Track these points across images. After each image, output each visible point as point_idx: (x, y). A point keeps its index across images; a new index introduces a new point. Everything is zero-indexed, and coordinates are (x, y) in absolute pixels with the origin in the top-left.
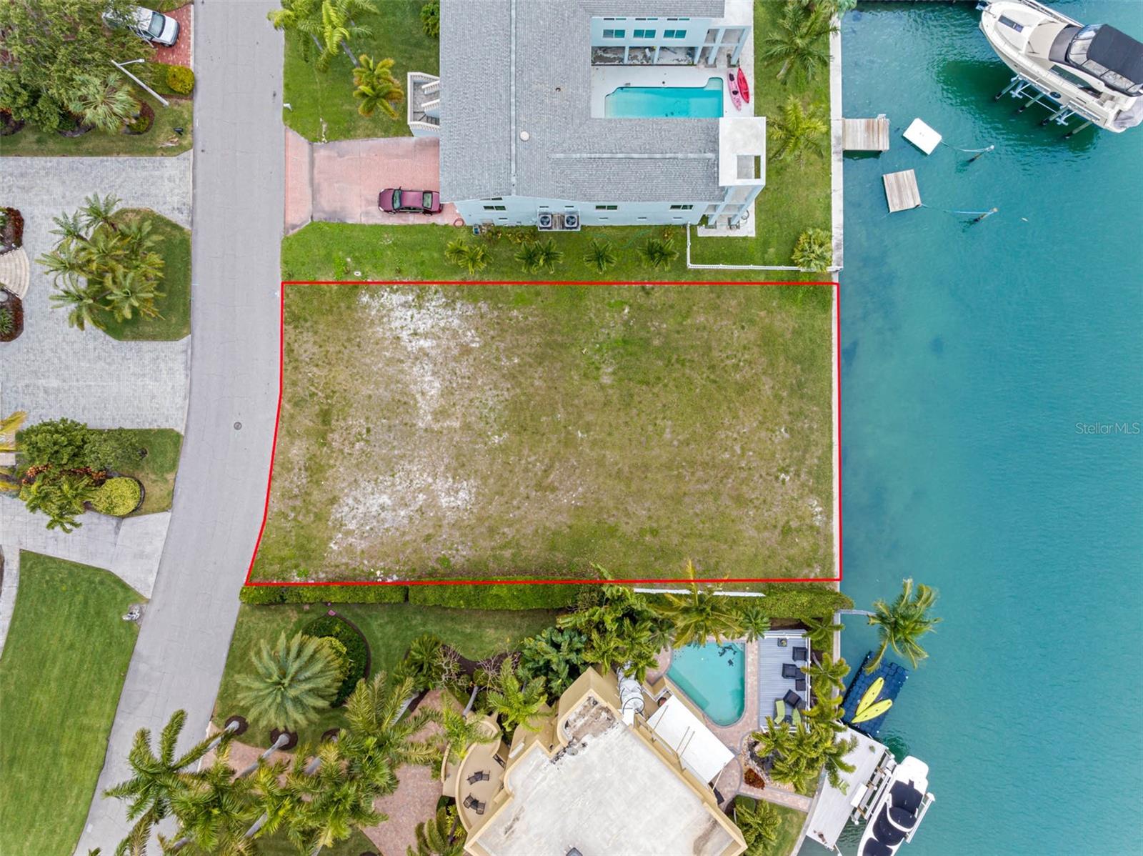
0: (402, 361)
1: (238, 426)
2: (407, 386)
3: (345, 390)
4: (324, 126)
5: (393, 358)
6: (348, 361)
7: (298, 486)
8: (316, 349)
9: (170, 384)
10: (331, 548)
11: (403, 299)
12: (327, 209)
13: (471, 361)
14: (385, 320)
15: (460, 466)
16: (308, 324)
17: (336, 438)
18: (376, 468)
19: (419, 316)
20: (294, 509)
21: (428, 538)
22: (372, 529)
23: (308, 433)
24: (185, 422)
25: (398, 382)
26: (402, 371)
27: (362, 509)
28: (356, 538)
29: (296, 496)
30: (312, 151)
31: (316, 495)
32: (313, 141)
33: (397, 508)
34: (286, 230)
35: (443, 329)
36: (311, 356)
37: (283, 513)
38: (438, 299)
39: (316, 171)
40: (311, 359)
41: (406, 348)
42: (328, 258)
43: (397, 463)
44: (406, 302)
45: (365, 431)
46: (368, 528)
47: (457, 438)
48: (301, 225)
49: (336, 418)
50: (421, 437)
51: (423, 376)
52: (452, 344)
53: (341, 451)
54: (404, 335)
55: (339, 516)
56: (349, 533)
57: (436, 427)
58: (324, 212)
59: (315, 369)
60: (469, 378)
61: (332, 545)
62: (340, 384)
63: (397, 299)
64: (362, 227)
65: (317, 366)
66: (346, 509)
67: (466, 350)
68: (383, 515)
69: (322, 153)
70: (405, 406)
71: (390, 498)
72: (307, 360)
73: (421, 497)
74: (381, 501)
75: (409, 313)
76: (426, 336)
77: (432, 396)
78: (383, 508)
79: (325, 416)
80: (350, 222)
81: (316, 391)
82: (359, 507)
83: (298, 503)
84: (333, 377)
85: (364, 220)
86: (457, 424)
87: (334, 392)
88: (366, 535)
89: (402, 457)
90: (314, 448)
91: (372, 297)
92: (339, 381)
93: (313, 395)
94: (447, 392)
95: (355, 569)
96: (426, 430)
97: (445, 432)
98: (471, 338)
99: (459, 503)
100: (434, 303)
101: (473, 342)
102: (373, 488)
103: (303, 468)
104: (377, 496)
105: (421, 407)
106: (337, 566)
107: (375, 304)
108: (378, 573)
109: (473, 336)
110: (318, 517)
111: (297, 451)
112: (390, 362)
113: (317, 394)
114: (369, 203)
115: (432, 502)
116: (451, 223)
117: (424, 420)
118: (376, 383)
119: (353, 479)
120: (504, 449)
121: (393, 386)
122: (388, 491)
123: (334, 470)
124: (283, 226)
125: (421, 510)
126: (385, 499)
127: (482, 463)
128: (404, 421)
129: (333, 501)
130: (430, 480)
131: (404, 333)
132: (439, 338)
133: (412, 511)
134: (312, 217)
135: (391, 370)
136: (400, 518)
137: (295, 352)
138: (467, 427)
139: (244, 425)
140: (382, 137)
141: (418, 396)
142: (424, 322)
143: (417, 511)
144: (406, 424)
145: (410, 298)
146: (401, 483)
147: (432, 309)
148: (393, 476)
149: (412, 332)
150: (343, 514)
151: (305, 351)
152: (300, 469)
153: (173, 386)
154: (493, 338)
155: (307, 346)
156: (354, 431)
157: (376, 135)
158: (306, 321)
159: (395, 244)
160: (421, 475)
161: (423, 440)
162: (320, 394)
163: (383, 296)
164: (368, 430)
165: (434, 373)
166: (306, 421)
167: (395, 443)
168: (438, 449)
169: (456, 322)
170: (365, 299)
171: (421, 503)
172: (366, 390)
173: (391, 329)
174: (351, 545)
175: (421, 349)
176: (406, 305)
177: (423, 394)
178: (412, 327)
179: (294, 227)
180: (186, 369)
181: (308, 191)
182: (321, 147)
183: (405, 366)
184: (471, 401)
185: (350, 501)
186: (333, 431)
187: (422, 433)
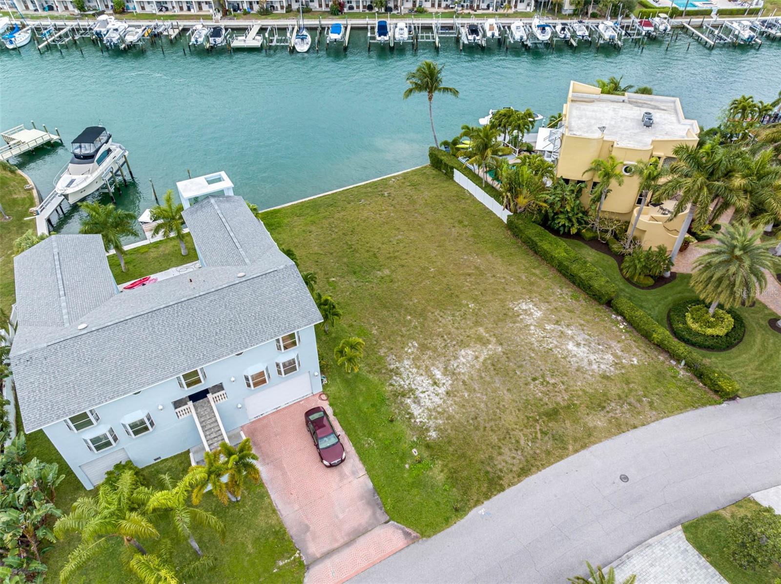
0: (464, 382)
2: (480, 369)
3: (519, 410)
4: (281, 563)
5: (466, 389)
6: (495, 420)
7: (621, 407)
8: (505, 450)
9: (653, 570)
10: (638, 362)
11: (413, 406)
12: (369, 513)
13: (430, 341)
14: (440, 410)
15: (507, 316)
16: (489, 469)
17: (561, 399)
18: (556, 362)
19: (419, 388)
20: (639, 401)
21: (570, 311)
22: (599, 344)
23: (576, 421)
24: (669, 532)
25: (481, 377)
26: (472, 378)
27: (592, 357)
28: (615, 350)
29: (630, 404)
30: (316, 561)
31: (614, 391)
32: (303, 567)
33: (569, 337)
34: (414, 540)
35: (418, 368)
36: (514, 451)
37: (650, 406)
38: (396, 381)
39: (336, 545)
40: (517, 450)
41: (451, 385)
42: (418, 483)
43: (540, 352)
44: (415, 402)
45: (537, 382)
46: (601, 347)
47: (490, 326)
48: (402, 530)
49: (546, 407)
50: (509, 345)
51: (464, 364)
52: (426, 357)
53: (566, 390)
54: (442, 390)
55: (612, 369)
56: (616, 357)
57: (494, 340)
58: (374, 513)
59: (522, 442)
60: (442, 337)
61: (636, 362)
62: (517, 416)
63: (416, 410)
64: (369, 471)
65: (518, 442)
66: (602, 366)
67: (423, 347)
68: (583, 342)
69: (314, 548)
70: (495, 364)
71: (568, 344)
72: (519, 452)
73: (548, 327)
74: (575, 348)
75: (422, 395)
76: (431, 376)
77: (473, 351)
78: (578, 345)
79: (552, 415)
80: (371, 485)
81: (539, 432)
82: (592, 359)
83: (632, 400)
84: (516, 424)
85: (362, 472)
86: (481, 329)
87: (528, 418)
88: (606, 346)
89: (532, 350)
90: (583, 410)
91: (427, 430)
92: (516, 419)
93: (544, 433)
94: (463, 344)
95: (635, 341)
96: (501, 344)
97: (492, 334)
98: (412, 348)
99: (531, 306)
100: (402, 383)
101: (414, 346)
102: (571, 357)
103: (605, 410)
104: (574, 353)
105: (487, 355)
106: (646, 352)
107: (431, 423)
108: (622, 327)
109: (410, 348)
110: (627, 381)
111: (598, 421)
112: (471, 390)
113: (540, 430)
114: (342, 477)
115: (546, 319)
116: (327, 402)
117: (494, 348)
118: (494, 391)
119: (578, 373)
120: (475, 300)
121: (488, 379)
122: (564, 347)
123: (584, 388)
124: (412, 546)
125: (557, 323)
126: (571, 346)
127: (494, 305)
128: (507, 360)
129: (605, 377)
130: (532, 328)
131: (440, 391)
132: (427, 367)
133: (563, 328)
134: (386, 522)
136: (574, 331)
137: (521, 466)
138: (477, 323)
139: (619, 474)
140: (269, 497)
141: (481, 359)
142: (421, 383)
143: (559, 325)
144: (508, 358)
145: (409, 401)
146: (551, 343)
147: (407, 382)
148: (551, 349)
149: (435, 387)
150: (608, 366)
151: (514, 458)
152: (608, 412)
153: (652, 565)
154: (402, 336)
155: (508, 458)
156: (544, 389)
157: (271, 504)
158: (487, 472)
159: (369, 435)
160: (534, 334)
161: (509, 343)
162: (538, 428)
163: (421, 422)
164: (534, 379)
165: (456, 358)
166: (568, 427)
167: (527, 358)
168: (507, 332)
169: (406, 363)
170: (433, 434)
171: (553, 326)
172: (506, 396)
173: (444, 402)
174: (622, 351)
175: (444, 374)
176: (417, 401)
177: (477, 357)
178: (431, 389)
179: (407, 535)
180: (623, 563)
181: (362, 541)
182: (307, 554)
183: (466, 378)
184: (457, 328)
185: (595, 366)
186: (558, 404)
187: (505, 346)
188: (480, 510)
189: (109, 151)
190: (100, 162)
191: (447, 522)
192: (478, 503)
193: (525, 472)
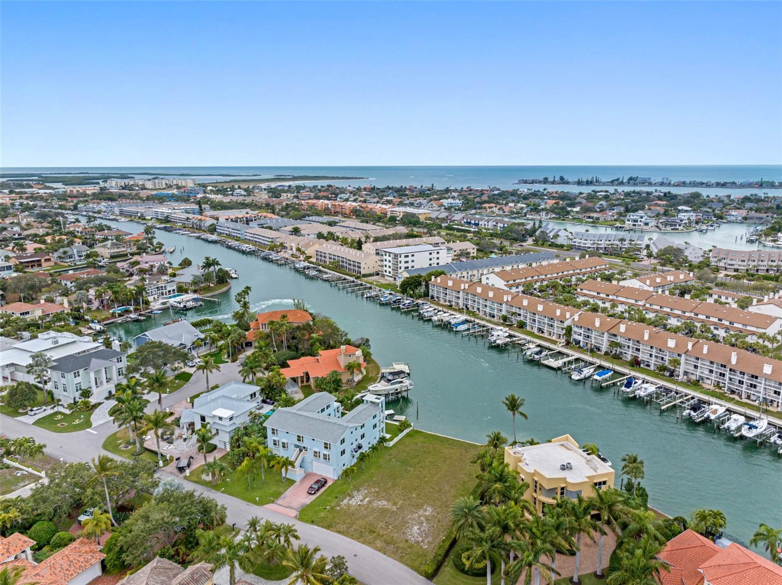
0: (369, 507)
1: (355, 556)
2: (379, 508)
3: (367, 523)
4: (271, 498)
5: (366, 508)
6: (357, 519)
8: (345, 525)
11: (347, 500)
13: (383, 492)
14: (350, 506)
15: (419, 506)
16: (334, 524)
18: (403, 526)
19: (356, 498)
21: (439, 521)
23: (375, 539)
25: (375, 510)
26: (372, 508)
27: (415, 535)
30: (276, 504)
32: (273, 502)
33: (422, 525)
34: (296, 518)
35: (366, 495)
36: (346, 527)
39: (284, 505)
41: (364, 504)
42: (317, 512)
43: (405, 520)
45: (386, 524)
46: (424, 535)
47: (407, 504)
48: (297, 515)
49: (375, 529)
51: (378, 504)
52: (373, 494)
54: (359, 503)
56: (423, 541)
57: (398, 506)
58: (299, 508)
59: (352, 528)
60: (388, 494)
61: (425, 547)
62: (364, 524)
64: (313, 502)
67: (377, 492)
68: (422, 530)
69: (280, 502)
70: (385, 511)
72: (347, 529)
73: (422, 518)
75: (353, 500)
76: (364, 498)
77: (387, 504)
78: (419, 529)
79: (372, 532)
80: (309, 503)
81: (360, 531)
83: (400, 551)
84: (359, 525)
85: (312, 500)
86: (401, 502)
87: (365, 526)
88: (427, 537)
89: (403, 518)
91: (339, 506)
92: (362, 524)
94: (388, 500)
95: (439, 544)
96: (398, 509)
97: (402, 505)
99: (431, 510)
100: (355, 494)
101: (376, 490)
102: (410, 529)
104: (413, 529)
105: (389, 508)
107: (343, 506)
109: (374, 489)
110: (410, 547)
111: (379, 544)
112: (366, 510)
114: (307, 497)
115: (427, 517)
116: (332, 483)
117: (394, 508)
118: (371, 515)
120: (418, 495)
121: (376, 512)
122: (414, 526)
125: (427, 520)
126: (416, 528)
127: (421, 501)
129: (407, 541)
130: (417, 514)
132: (368, 496)
133: (426, 522)
134: (298, 511)
135: (369, 510)
136: (427, 526)
137: (341, 531)
138: (404, 500)
139: (357, 554)
141: (385, 507)
142: (359, 498)
144: (392, 513)
145: (348, 498)
146: (413, 522)
147: (357, 495)
148: (409, 523)
149: (360, 501)
150: (414, 540)
151: (343, 528)
152: (387, 546)
154: (378, 486)
156: (383, 526)
157: (288, 489)
158: (332, 524)
159: (326, 497)
160: (414, 516)
161: (401, 511)
162: (362, 530)
163: (342, 504)
165: (379, 501)
166: (370, 537)
167: (397, 518)
168: (407, 509)
169: (366, 491)
170: (339, 508)
171: (424, 519)
172: (371, 518)
173: (355, 506)
174: (428, 542)
175: (368, 501)
176: (350, 500)
181: (289, 509)
182: (277, 501)
184: (396, 496)
185: (410, 537)
187: (398, 511)
188: (316, 527)
189: (401, 382)
190: (392, 384)
191: (307, 522)
192: (319, 526)
193: (339, 532)
